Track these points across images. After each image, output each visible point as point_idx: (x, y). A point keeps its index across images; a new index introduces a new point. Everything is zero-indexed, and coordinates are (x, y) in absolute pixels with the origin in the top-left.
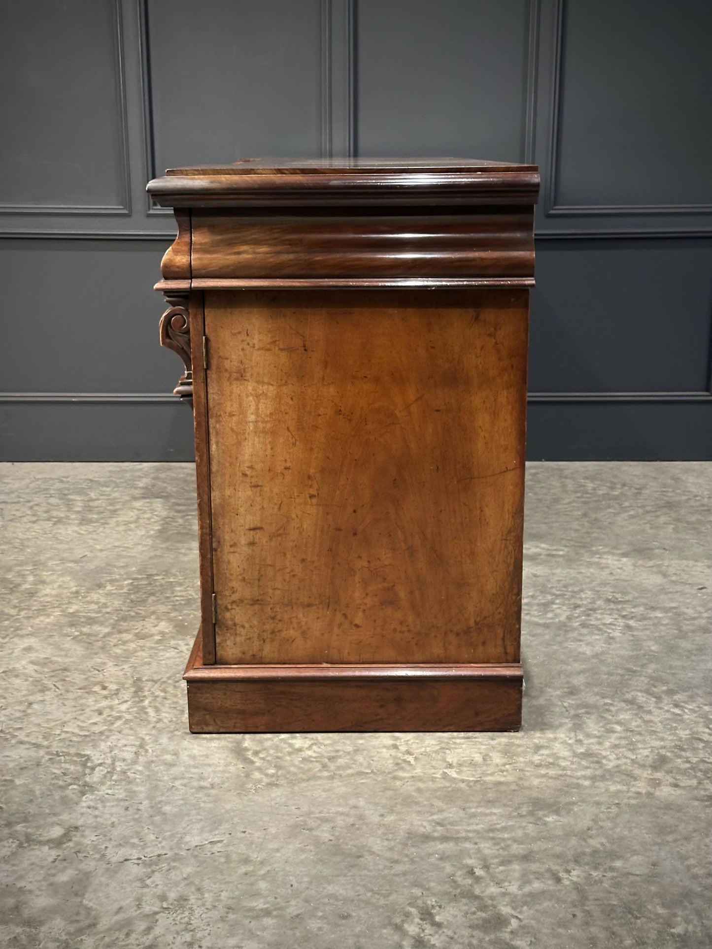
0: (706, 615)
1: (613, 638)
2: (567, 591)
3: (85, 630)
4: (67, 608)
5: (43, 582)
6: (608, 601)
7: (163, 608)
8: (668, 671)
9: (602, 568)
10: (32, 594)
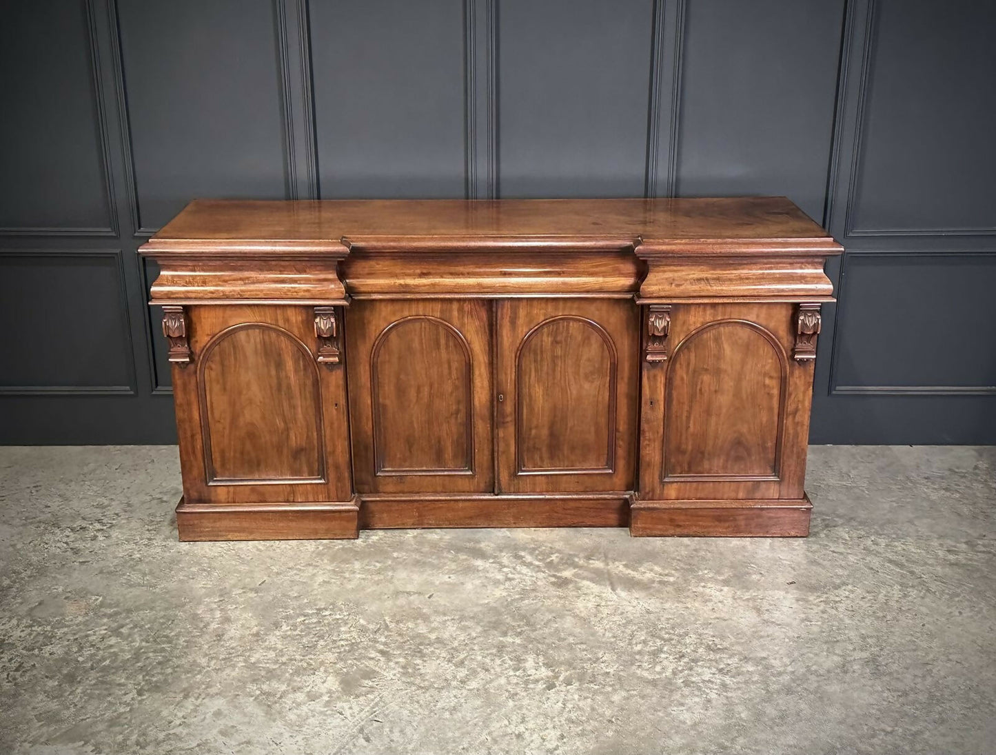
0: (790, 669)
1: (709, 701)
2: (674, 634)
3: (265, 687)
4: (249, 656)
5: (227, 620)
6: (709, 648)
7: (331, 657)
8: (754, 748)
9: (706, 601)
10: (219, 637)
